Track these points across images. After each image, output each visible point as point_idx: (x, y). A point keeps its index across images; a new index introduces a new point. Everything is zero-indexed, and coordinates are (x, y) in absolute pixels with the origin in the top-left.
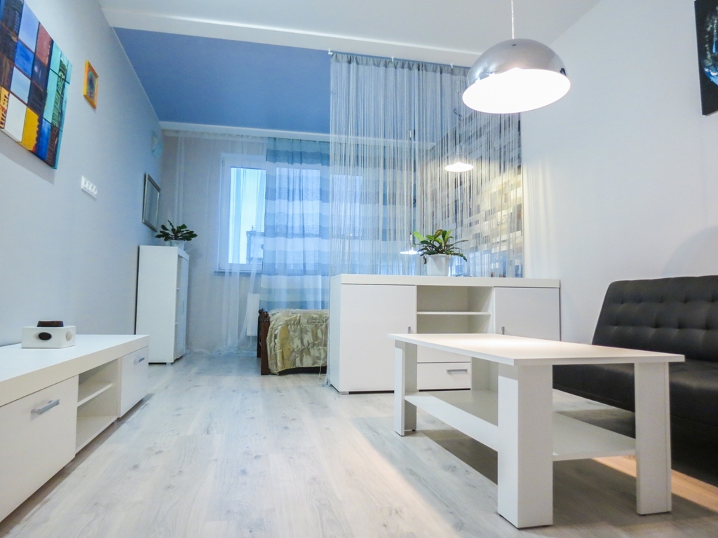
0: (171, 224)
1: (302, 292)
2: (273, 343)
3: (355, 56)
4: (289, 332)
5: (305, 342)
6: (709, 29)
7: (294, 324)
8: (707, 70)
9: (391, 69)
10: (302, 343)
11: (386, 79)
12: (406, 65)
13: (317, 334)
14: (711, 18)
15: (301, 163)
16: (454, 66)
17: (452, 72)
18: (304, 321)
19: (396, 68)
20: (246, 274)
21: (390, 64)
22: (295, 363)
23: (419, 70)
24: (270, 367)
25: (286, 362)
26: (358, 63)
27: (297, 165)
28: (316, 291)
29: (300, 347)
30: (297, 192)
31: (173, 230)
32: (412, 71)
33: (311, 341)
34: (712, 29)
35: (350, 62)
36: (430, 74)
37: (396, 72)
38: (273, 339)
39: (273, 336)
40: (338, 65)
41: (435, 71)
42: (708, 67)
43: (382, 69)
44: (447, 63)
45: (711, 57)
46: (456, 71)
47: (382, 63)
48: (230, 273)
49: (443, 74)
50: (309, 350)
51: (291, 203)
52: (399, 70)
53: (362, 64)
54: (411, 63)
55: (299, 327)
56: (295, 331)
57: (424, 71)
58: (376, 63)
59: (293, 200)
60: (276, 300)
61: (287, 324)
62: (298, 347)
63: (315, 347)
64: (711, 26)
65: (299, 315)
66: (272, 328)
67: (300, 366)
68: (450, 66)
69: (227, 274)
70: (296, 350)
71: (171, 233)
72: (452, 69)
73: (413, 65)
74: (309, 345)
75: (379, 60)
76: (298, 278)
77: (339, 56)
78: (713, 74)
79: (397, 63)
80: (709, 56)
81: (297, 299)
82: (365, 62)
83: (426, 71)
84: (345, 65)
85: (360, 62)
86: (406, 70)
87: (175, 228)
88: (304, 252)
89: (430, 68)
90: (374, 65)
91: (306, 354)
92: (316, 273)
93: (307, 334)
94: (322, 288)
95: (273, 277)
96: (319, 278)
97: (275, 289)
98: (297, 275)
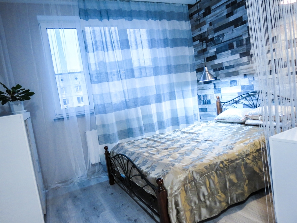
0: (4, 86)
1: (128, 121)
5: (201, 197)
7: (189, 183)
10: (199, 199)
15: (109, 19)
20: (81, 116)
27: (105, 21)
28: (138, 119)
30: (109, 44)
31: (8, 91)
33: (206, 193)
48: (68, 118)
50: (205, 202)
51: (106, 53)
55: (193, 183)
56: (190, 189)
59: (107, 51)
62: (195, 203)
63: (210, 199)
65: (191, 170)
69: (66, 120)
71: (7, 95)
74: (204, 198)
76: (123, 112)
81: (125, 127)
87: (10, 89)
88: (124, 90)
91: (203, 208)
92: (136, 106)
93: (201, 188)
94: (142, 116)
95: (104, 115)
96: (139, 108)
97: (108, 125)
98: (121, 110)
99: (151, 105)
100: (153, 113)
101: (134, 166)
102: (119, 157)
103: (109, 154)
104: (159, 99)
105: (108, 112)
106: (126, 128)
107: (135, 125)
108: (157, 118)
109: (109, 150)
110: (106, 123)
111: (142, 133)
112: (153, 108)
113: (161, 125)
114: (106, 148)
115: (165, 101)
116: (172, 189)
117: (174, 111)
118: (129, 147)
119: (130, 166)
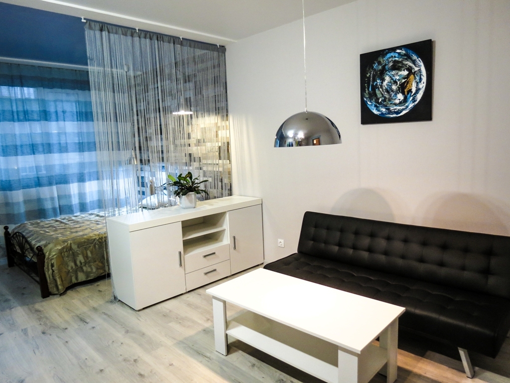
1: (39, 200)
2: (51, 271)
3: (106, 25)
4: (63, 257)
5: (78, 263)
6: (368, 76)
7: (66, 251)
8: (365, 99)
9: (136, 39)
10: (76, 264)
11: (133, 46)
12: (148, 36)
13: (87, 254)
14: (369, 69)
16: (182, 38)
17: (181, 44)
18: (74, 247)
19: (140, 38)
21: (135, 34)
22: (71, 281)
23: (158, 40)
24: (50, 290)
25: (64, 282)
26: (109, 32)
28: (52, 199)
29: (74, 267)
30: (21, 114)
32: (153, 41)
33: (83, 261)
34: (370, 76)
35: (101, 30)
36: (166, 44)
37: (140, 41)
38: (50, 267)
39: (50, 265)
40: (92, 32)
41: (169, 42)
42: (366, 98)
43: (129, 38)
44: (178, 36)
45: (368, 93)
46: (184, 43)
47: (129, 32)
49: (175, 45)
50: (81, 268)
52: (143, 40)
53: (112, 33)
54: (152, 35)
55: (71, 252)
56: (68, 257)
57: (162, 42)
58: (124, 33)
60: (16, 212)
61: (61, 252)
62: (72, 268)
63: (87, 265)
64: (369, 74)
65: (69, 242)
66: (48, 258)
67: (76, 282)
68: (180, 38)
70: (71, 271)
72: (181, 41)
73: (153, 35)
74: (81, 264)
75: (126, 29)
76: (33, 190)
77: (93, 24)
78: (369, 103)
79: (141, 33)
80: (367, 92)
81: (34, 207)
82: (114, 31)
83: (163, 42)
84: (98, 33)
85: (111, 31)
86: (148, 40)
89: (166, 39)
90: (123, 34)
91: (80, 272)
92: (50, 184)
93: (78, 256)
94: (58, 196)
95: (8, 192)
96: (54, 187)
97: (13, 203)
98: (32, 187)
99: (71, 185)
100: (72, 193)
101: (27, 241)
102: (16, 235)
103: (10, 234)
104: (81, 179)
105: (14, 190)
106: (36, 208)
107: (48, 205)
108: (79, 199)
109: (10, 230)
110: (10, 201)
111: (56, 215)
112: (74, 188)
113: (83, 208)
114: (6, 228)
115: (90, 180)
116: (49, 254)
117: (101, 192)
118: (30, 227)
119: (24, 241)
